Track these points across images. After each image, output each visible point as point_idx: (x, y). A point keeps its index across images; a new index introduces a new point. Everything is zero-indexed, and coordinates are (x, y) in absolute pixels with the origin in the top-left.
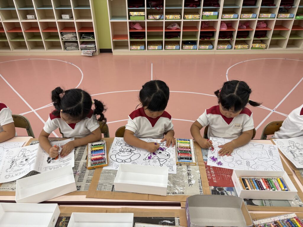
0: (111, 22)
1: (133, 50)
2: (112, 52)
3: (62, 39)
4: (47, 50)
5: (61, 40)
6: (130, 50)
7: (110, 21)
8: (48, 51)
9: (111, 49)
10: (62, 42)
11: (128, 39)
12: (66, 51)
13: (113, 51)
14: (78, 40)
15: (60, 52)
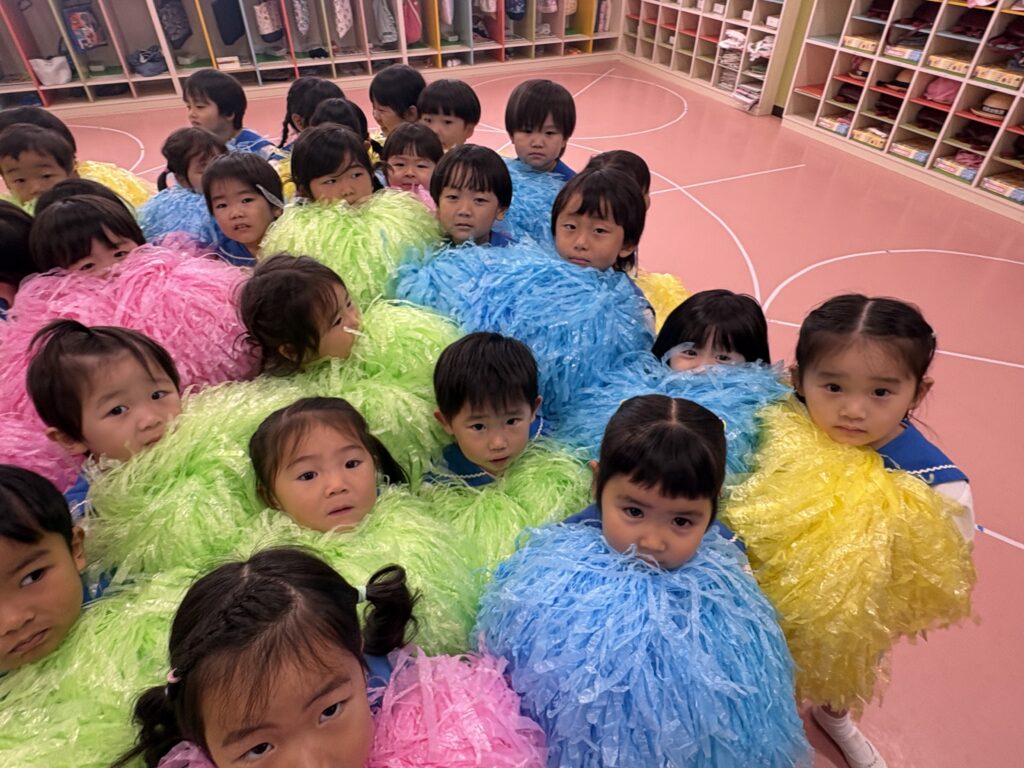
0: (807, 44)
1: (821, 127)
2: (781, 117)
3: (719, 62)
4: (692, 77)
5: (715, 63)
6: (817, 126)
7: (806, 40)
8: (693, 80)
9: (782, 109)
10: (718, 67)
11: (821, 94)
12: (715, 89)
13: (784, 116)
14: (739, 72)
15: (706, 89)
